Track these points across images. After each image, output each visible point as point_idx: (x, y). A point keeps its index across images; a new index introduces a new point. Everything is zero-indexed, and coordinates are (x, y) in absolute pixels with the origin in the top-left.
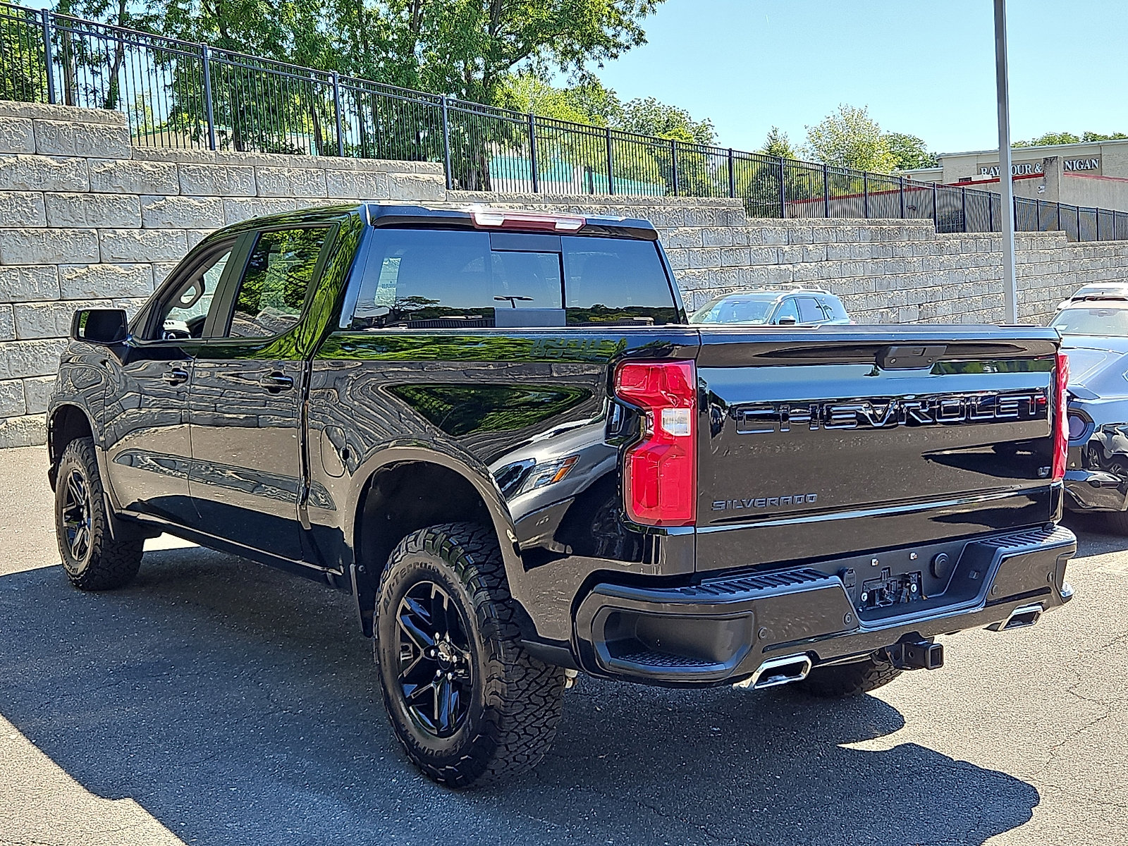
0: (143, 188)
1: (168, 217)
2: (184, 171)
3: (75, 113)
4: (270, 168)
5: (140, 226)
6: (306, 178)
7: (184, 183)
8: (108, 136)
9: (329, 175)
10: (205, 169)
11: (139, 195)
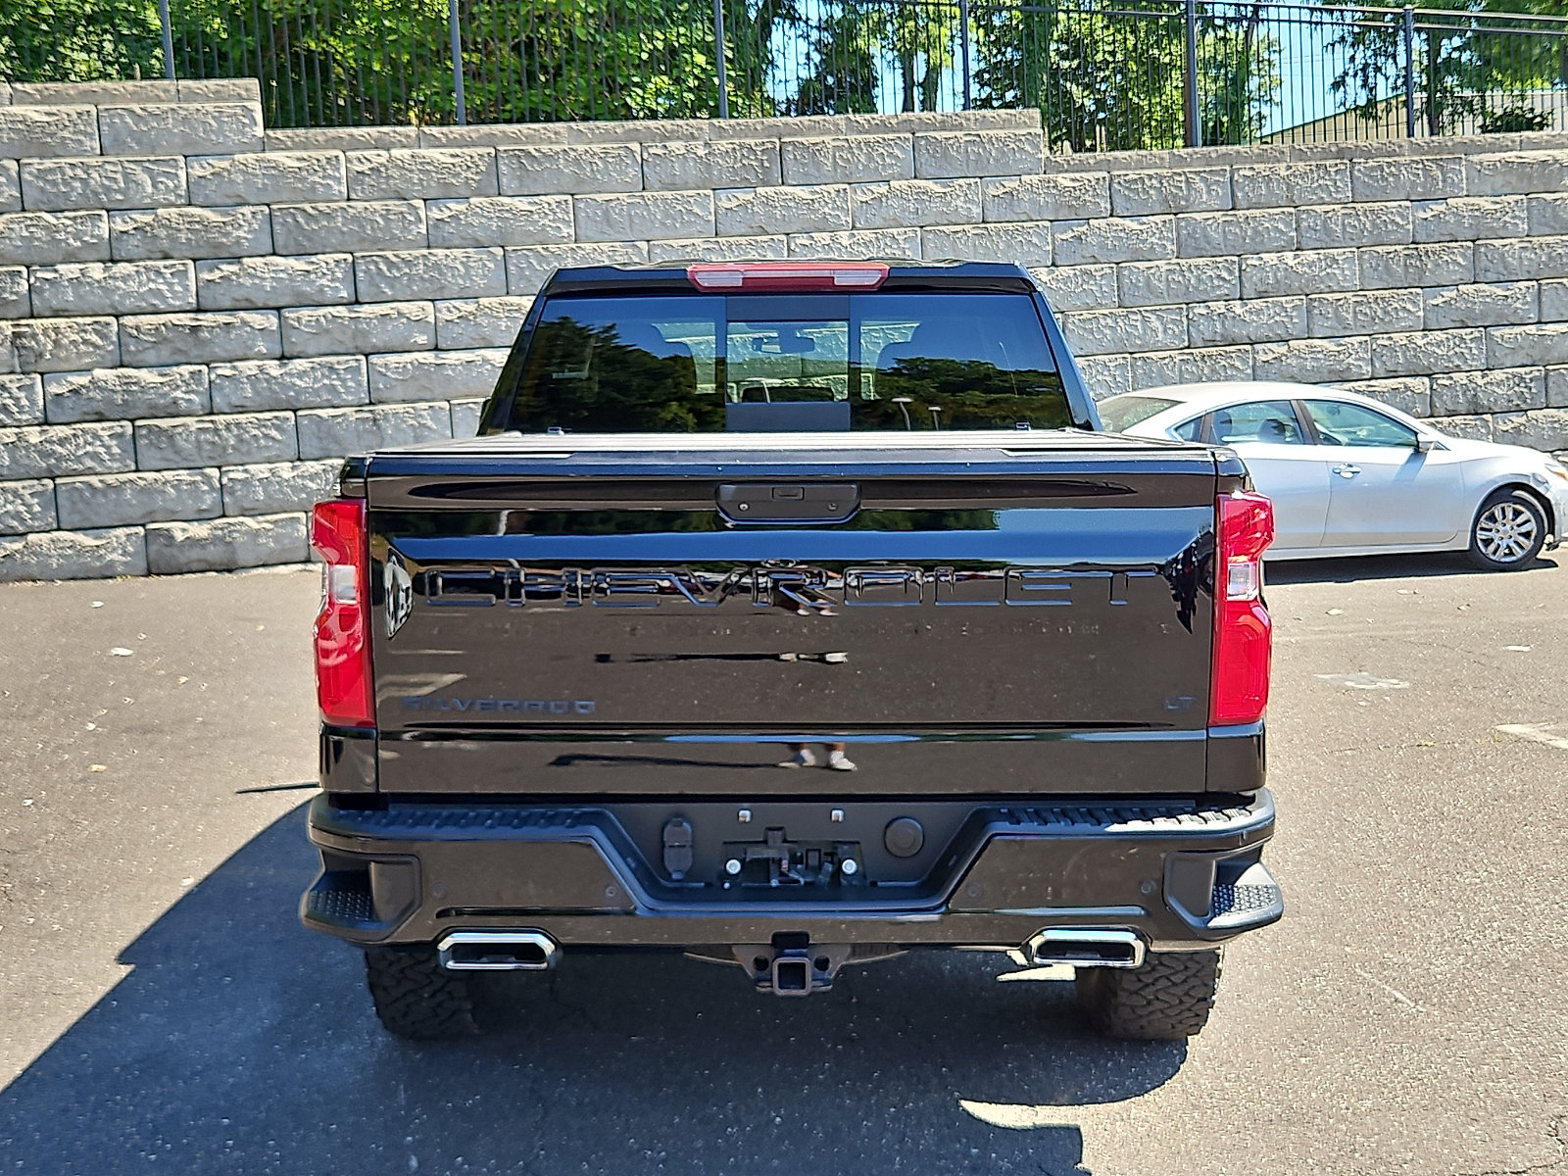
0: (1057, 211)
1: (1090, 249)
2: (1119, 183)
3: (969, 120)
4: (1255, 166)
5: (1050, 264)
6: (1315, 175)
7: (1117, 199)
8: (1012, 145)
9: (1357, 168)
10: (1150, 177)
11: (1051, 221)
